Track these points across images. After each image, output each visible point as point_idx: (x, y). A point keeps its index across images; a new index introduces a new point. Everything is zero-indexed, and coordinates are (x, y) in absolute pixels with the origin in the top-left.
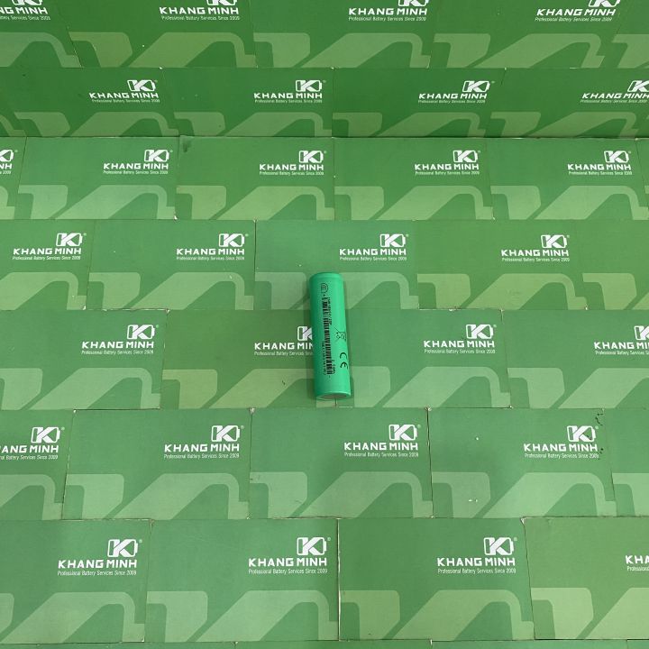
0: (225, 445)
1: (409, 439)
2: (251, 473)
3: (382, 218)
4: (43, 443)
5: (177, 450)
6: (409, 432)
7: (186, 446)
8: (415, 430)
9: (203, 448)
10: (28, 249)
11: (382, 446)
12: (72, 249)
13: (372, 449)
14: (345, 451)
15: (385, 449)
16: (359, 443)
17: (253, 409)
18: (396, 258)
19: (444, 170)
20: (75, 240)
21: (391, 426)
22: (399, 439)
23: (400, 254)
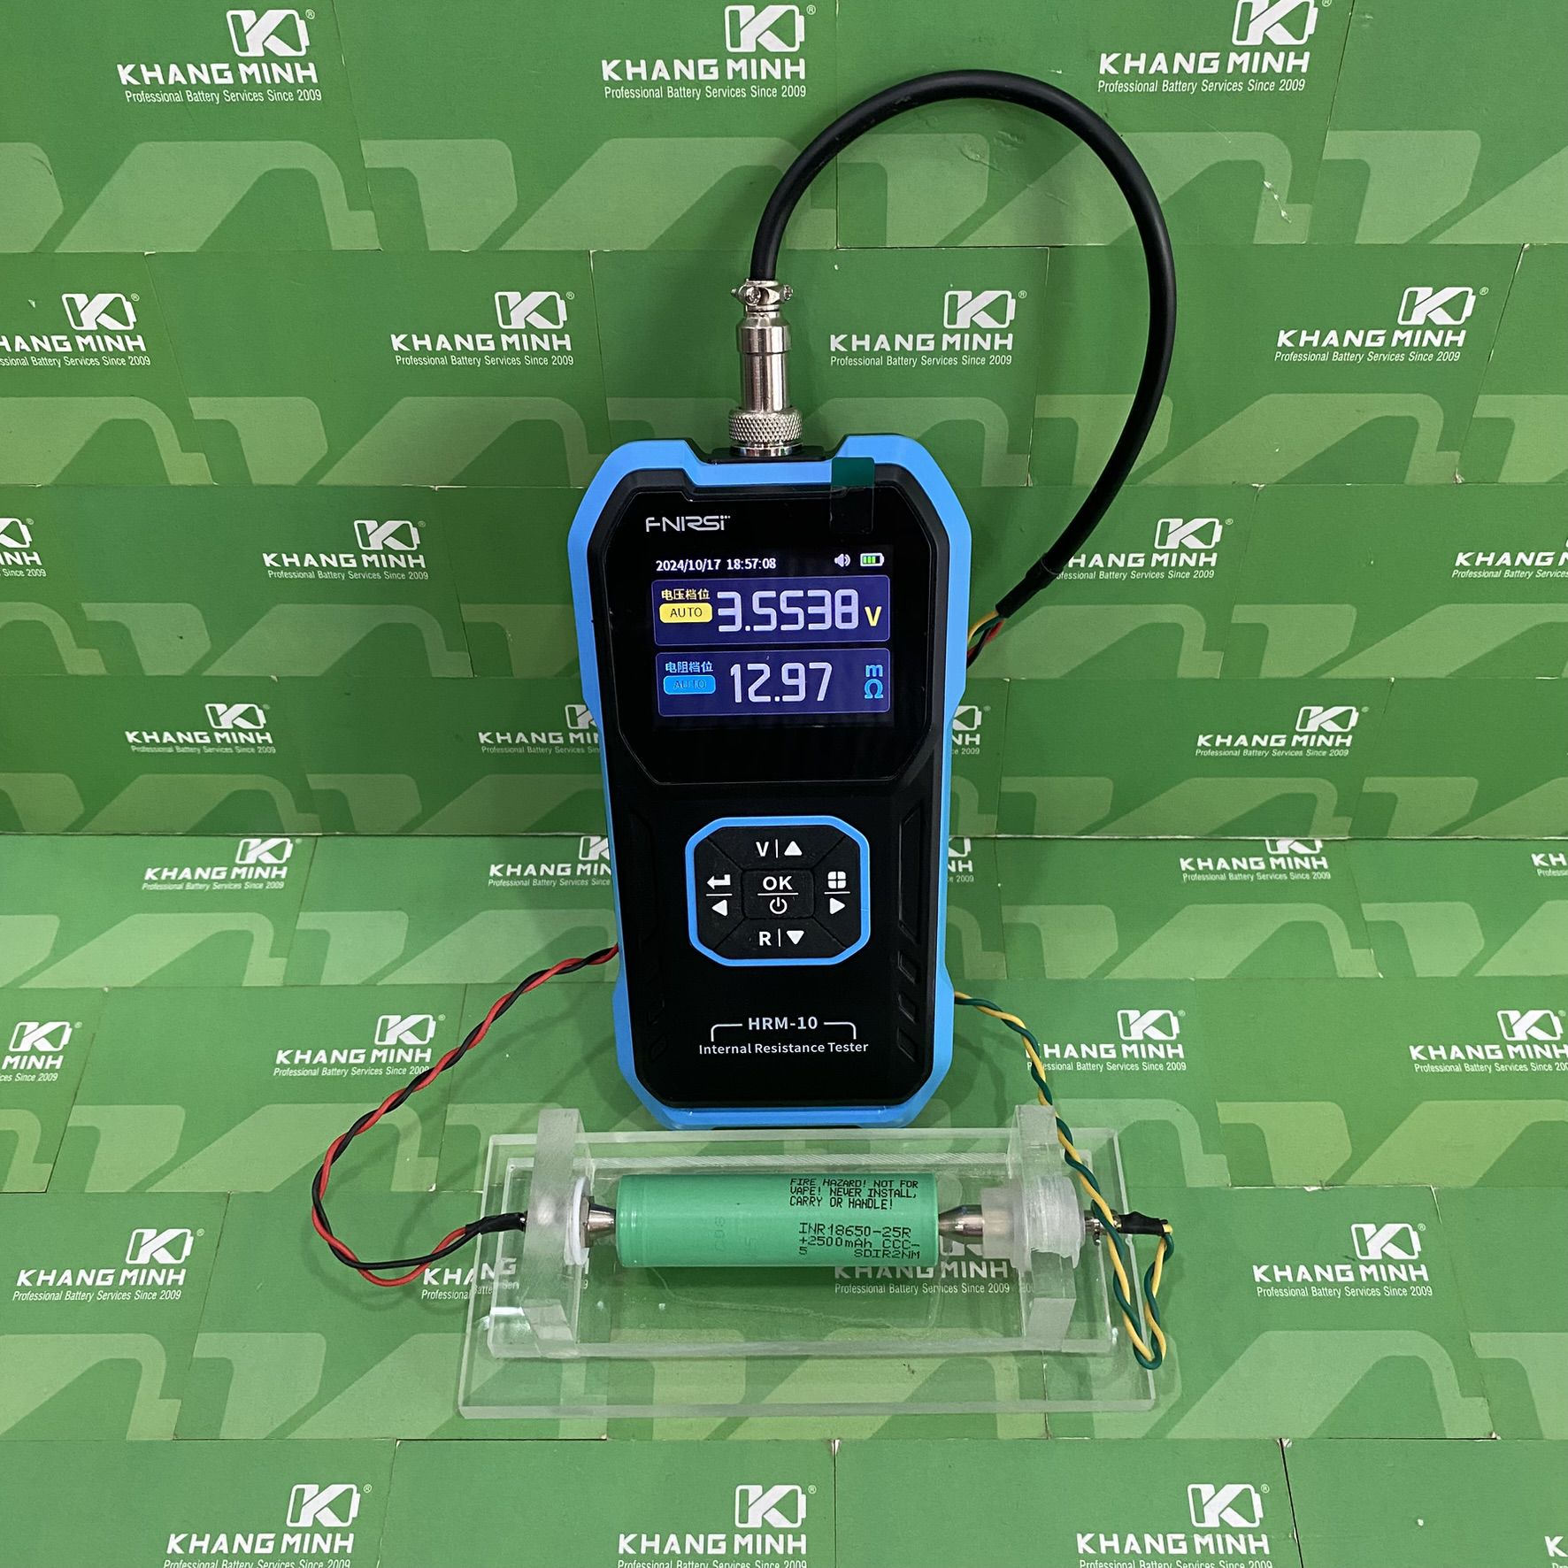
0: (769, 1539)
1: (1244, 1523)
3: (1117, 973)
4: (317, 1527)
5: (650, 1550)
6: (1242, 1506)
7: (673, 1538)
8: (1256, 1499)
9: (715, 1544)
10: (309, 1052)
11: (1176, 1544)
12: (411, 1051)
13: (1148, 1551)
14: (1080, 1557)
15: (1184, 1551)
16: (1115, 1536)
17: (837, 1442)
18: (1161, 1066)
19: (1250, 871)
20: (419, 1030)
21: (1193, 1490)
22: (1217, 1524)
23: (1170, 1056)
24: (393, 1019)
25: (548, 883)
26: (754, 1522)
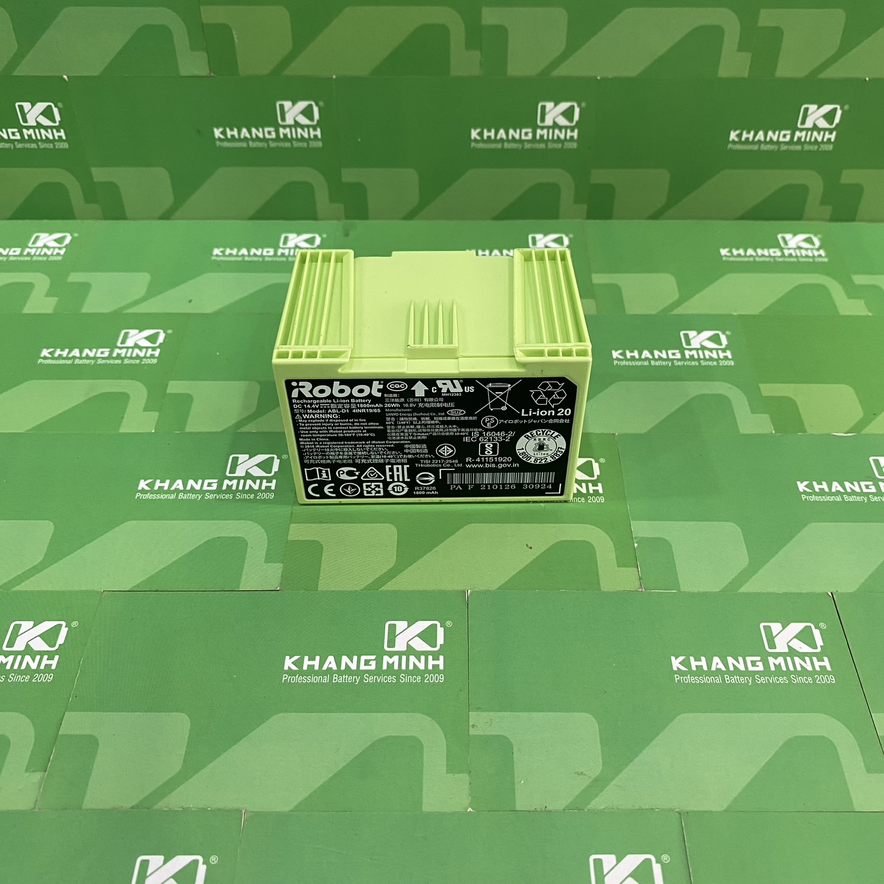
0: (412, 659)
1: (810, 650)
2: (472, 714)
4: (28, 650)
5: (311, 667)
6: (805, 636)
7: (331, 659)
8: (817, 633)
9: (367, 663)
10: (67, 350)
11: (754, 663)
12: (144, 350)
13: (731, 668)
14: (675, 672)
15: (760, 667)
16: (703, 658)
17: (469, 591)
18: (715, 363)
19: (770, 256)
20: (152, 339)
21: (764, 626)
22: (787, 650)
23: (721, 357)
24: (132, 332)
25: (256, 259)
26: (400, 646)
